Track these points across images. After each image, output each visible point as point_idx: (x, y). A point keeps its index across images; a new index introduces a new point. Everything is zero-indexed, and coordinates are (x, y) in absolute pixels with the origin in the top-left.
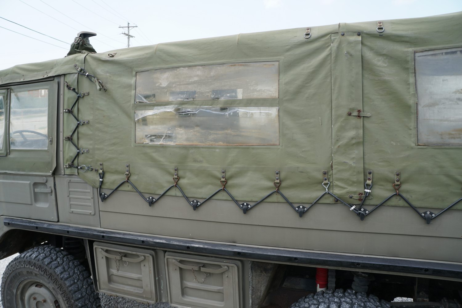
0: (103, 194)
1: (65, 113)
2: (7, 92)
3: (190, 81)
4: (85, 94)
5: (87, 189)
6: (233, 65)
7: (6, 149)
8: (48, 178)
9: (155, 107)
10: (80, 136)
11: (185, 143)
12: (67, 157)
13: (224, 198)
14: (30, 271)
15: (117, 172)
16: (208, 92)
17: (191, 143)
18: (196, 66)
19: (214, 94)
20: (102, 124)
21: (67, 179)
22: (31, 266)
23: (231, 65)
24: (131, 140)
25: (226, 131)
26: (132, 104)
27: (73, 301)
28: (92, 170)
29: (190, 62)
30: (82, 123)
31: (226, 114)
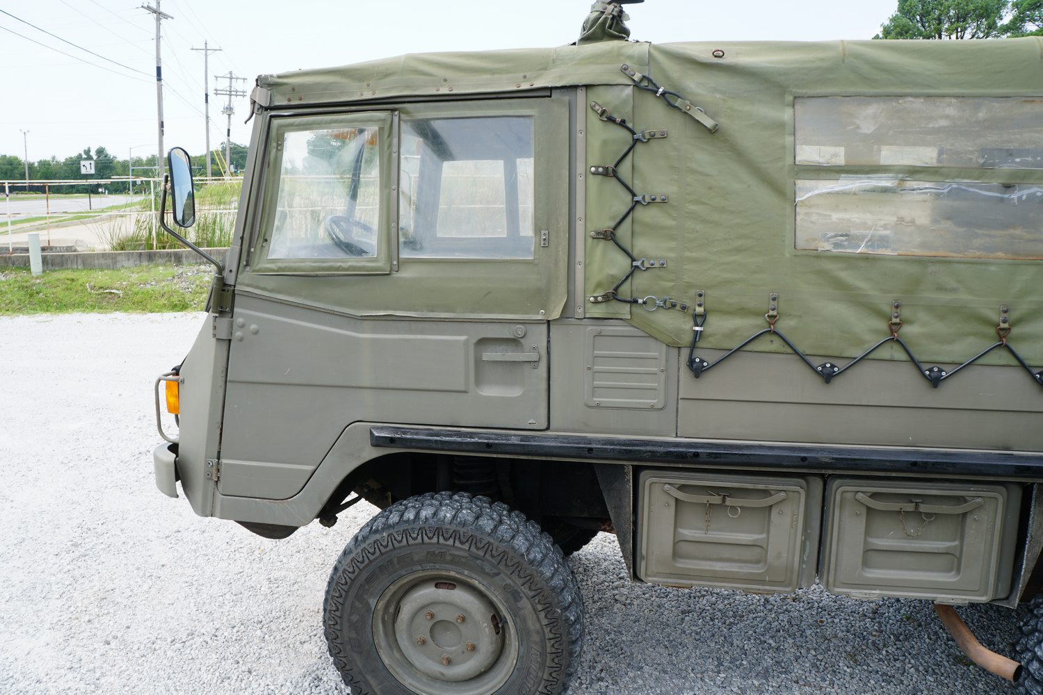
0: (697, 360)
1: (591, 177)
2: (390, 116)
3: (931, 126)
4: (654, 135)
5: (649, 352)
6: (1028, 101)
7: (390, 259)
8: (529, 326)
9: (842, 175)
10: (637, 228)
11: (918, 252)
12: (596, 277)
13: (1002, 362)
14: (437, 552)
15: (742, 311)
16: (972, 152)
17: (933, 253)
18: (943, 96)
19: (986, 156)
20: (703, 203)
21: (592, 329)
22: (446, 539)
23: (1025, 101)
24: (784, 242)
25: (1012, 231)
26: (789, 165)
27: (560, 612)
28: (674, 306)
29: (930, 87)
30: (648, 199)
31: (1012, 197)
